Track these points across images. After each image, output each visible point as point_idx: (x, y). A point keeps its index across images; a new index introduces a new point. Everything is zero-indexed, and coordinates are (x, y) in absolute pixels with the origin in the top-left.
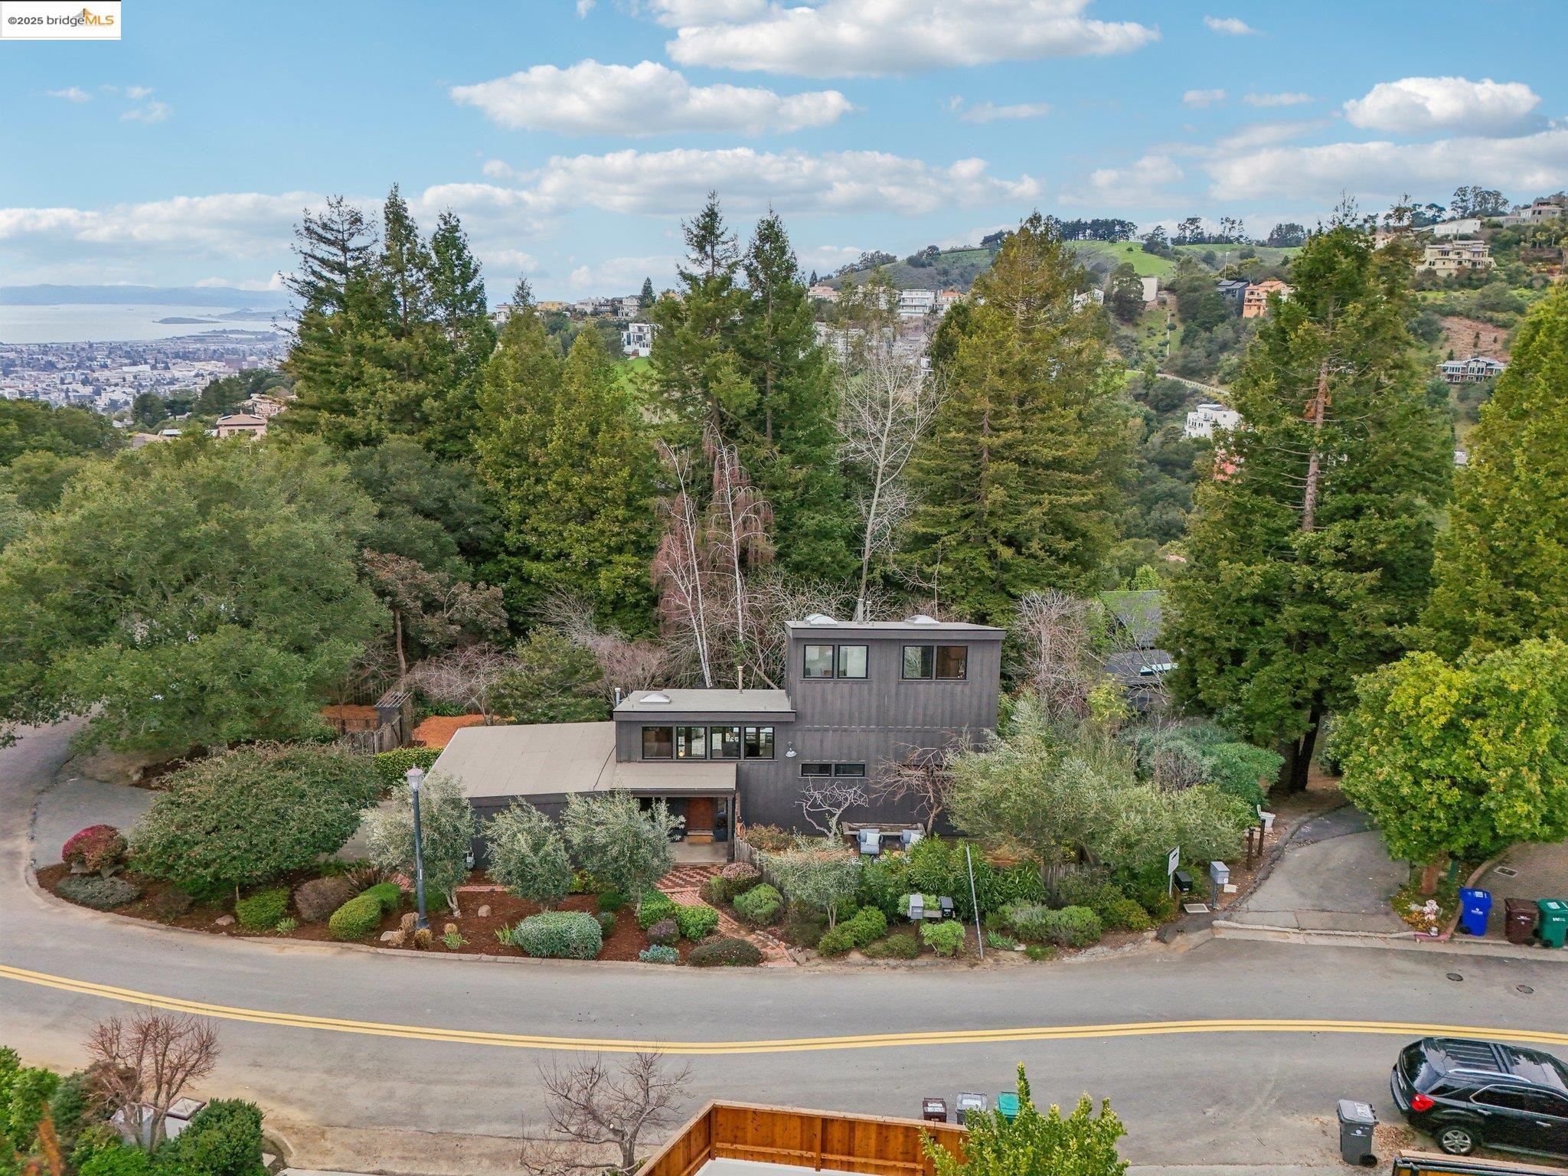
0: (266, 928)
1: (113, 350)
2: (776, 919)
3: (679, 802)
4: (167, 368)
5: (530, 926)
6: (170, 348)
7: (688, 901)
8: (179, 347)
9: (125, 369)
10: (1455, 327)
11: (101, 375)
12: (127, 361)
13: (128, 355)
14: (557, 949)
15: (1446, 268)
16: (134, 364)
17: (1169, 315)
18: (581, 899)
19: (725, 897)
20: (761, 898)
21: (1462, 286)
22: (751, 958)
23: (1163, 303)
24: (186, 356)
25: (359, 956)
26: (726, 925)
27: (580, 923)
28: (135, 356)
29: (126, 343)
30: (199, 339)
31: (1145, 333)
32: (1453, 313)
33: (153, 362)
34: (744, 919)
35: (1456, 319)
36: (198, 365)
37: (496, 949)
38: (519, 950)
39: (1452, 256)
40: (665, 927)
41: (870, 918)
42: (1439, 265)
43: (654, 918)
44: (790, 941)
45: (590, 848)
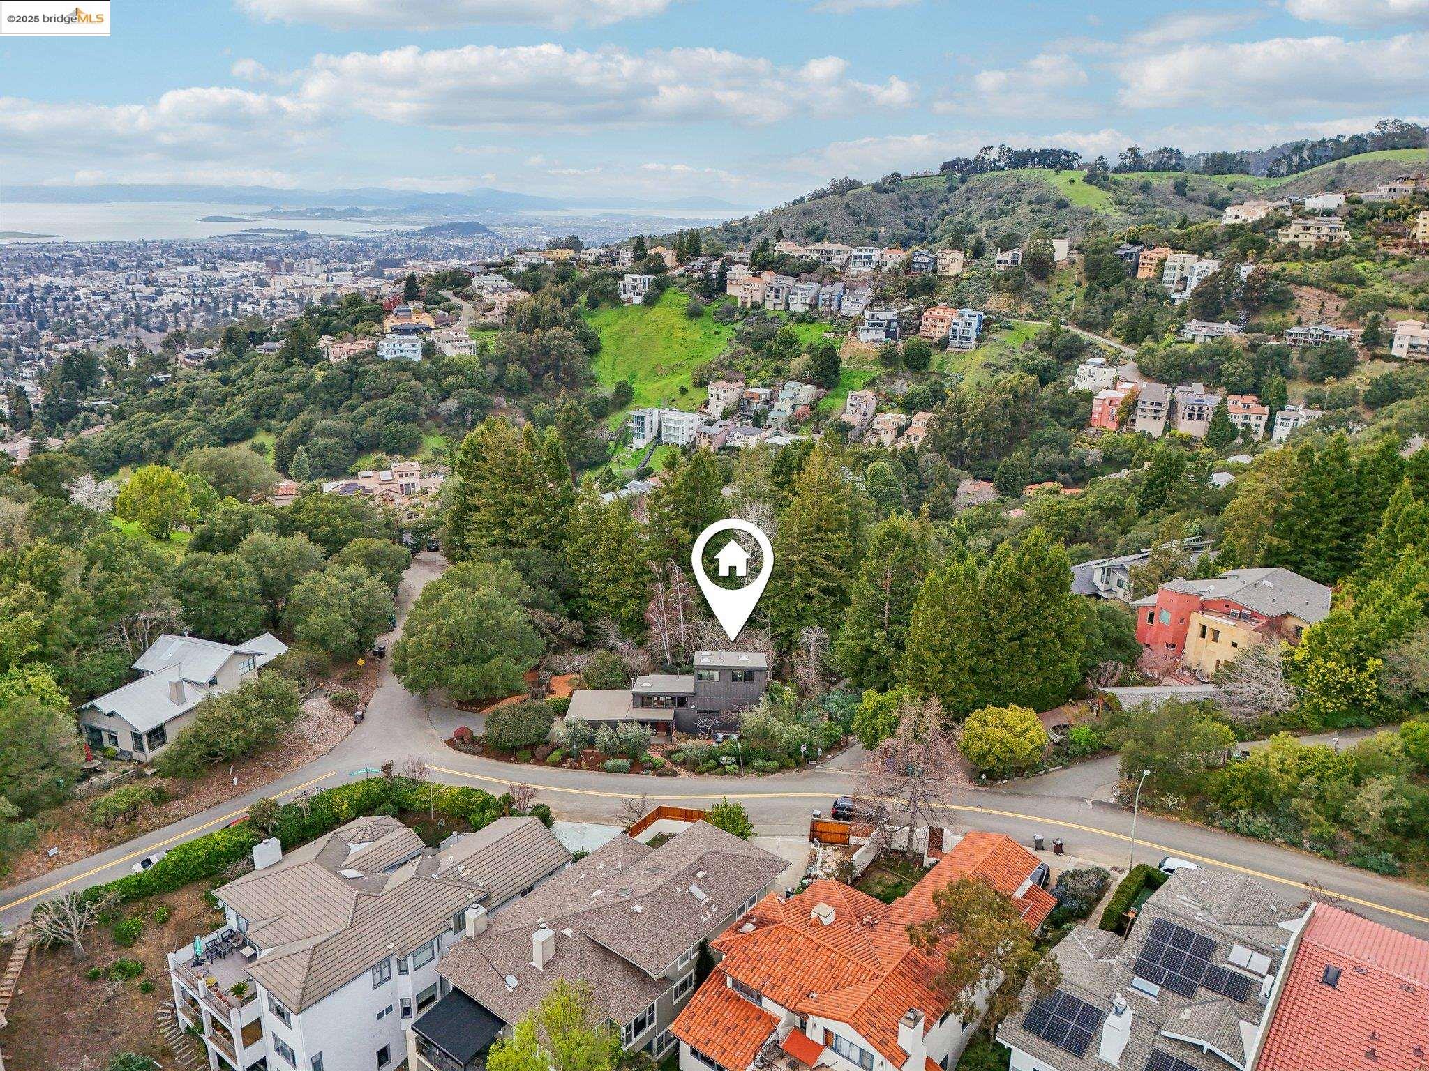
0: (527, 762)
1: (166, 248)
2: (684, 763)
3: (655, 724)
4: (215, 268)
5: (609, 763)
6: (214, 246)
7: (656, 756)
8: (222, 246)
9: (180, 269)
10: (1307, 295)
11: (159, 274)
12: (179, 261)
13: (179, 254)
14: (617, 770)
15: (1308, 242)
16: (186, 264)
17: (1077, 273)
18: (622, 755)
19: (668, 756)
20: (679, 757)
21: (1319, 257)
22: (675, 774)
23: (1072, 262)
24: (230, 256)
25: (557, 770)
26: (668, 764)
27: (623, 763)
28: (185, 255)
29: (175, 242)
30: (239, 238)
31: (1056, 289)
32: (1307, 283)
33: (201, 261)
34: (675, 763)
35: (1307, 288)
36: (243, 266)
37: (597, 769)
38: (605, 770)
39: (1313, 231)
40: (649, 764)
41: (712, 763)
42: (1301, 238)
43: (646, 762)
44: (687, 769)
45: (626, 739)
